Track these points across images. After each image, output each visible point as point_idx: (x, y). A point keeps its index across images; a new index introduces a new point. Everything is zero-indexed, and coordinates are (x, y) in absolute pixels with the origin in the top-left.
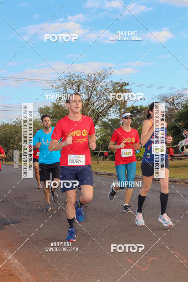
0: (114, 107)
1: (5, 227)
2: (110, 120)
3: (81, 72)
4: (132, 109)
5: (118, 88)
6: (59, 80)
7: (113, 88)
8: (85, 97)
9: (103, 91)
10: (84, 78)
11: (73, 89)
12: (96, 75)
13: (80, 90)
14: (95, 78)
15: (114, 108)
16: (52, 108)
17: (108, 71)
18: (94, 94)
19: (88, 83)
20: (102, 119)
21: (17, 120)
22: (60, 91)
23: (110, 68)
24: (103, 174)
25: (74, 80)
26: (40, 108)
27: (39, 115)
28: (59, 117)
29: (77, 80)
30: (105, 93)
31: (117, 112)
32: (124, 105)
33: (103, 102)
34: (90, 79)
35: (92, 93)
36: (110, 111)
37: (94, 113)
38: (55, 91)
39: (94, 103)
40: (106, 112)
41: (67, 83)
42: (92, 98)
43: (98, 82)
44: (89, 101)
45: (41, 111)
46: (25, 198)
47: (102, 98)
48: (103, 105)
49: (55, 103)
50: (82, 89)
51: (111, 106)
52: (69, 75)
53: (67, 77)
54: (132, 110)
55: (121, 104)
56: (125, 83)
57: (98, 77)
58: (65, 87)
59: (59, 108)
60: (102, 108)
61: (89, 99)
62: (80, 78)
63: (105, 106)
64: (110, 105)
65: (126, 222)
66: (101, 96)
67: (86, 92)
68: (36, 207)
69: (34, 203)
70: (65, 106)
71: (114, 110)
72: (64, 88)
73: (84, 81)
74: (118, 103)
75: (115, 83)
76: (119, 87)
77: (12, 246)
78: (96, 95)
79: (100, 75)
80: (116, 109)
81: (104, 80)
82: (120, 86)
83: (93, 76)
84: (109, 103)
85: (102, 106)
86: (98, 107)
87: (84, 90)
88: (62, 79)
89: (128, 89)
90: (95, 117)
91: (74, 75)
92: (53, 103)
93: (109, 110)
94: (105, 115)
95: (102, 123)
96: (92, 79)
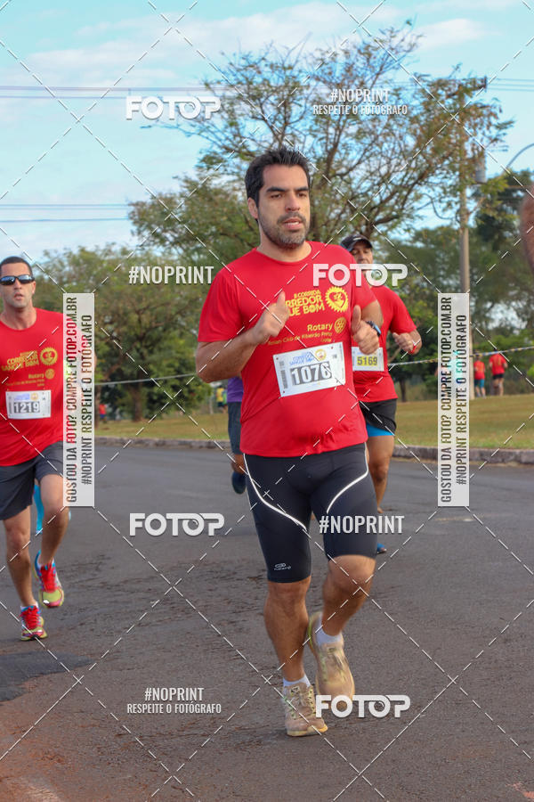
0: (432, 179)
1: (27, 685)
2: (419, 236)
3: (291, 48)
4: (507, 186)
5: (443, 102)
6: (207, 85)
7: (426, 105)
8: (312, 149)
9: (384, 119)
10: (305, 70)
11: (263, 119)
12: (353, 58)
13: (293, 119)
14: (349, 68)
15: (431, 186)
16: (183, 201)
17: (400, 36)
18: (347, 135)
19: (323, 90)
20: (385, 234)
21: (46, 259)
22: (213, 129)
23: (408, 22)
24: (402, 454)
25: (266, 82)
26: (136, 204)
27: (133, 233)
28: (214, 235)
29: (276, 80)
30: (395, 127)
31: (447, 199)
32: (474, 172)
33: (389, 163)
34: (330, 73)
35: (339, 130)
36: (418, 197)
37: (353, 210)
38: (193, 130)
39: (351, 169)
40: (403, 204)
41: (240, 97)
42: (343, 151)
43: (362, 84)
44: (329, 161)
45: (140, 213)
46: (97, 569)
47: (380, 145)
48: (388, 175)
49: (195, 178)
50: (301, 118)
51: (422, 178)
52: (243, 62)
53: (238, 70)
54: (506, 190)
55: (459, 169)
56: (473, 81)
57: (360, 63)
58: (231, 113)
59: (211, 200)
60: (383, 188)
61: (331, 153)
62: (288, 72)
63: (396, 178)
64: (416, 175)
65: (506, 641)
66: (376, 138)
67: (315, 128)
68: (144, 602)
69: (134, 586)
70: (234, 189)
71: (432, 194)
72: (226, 116)
73: (303, 80)
74: (447, 162)
75: (432, 85)
76: (449, 96)
77: (59, 761)
78: (359, 136)
79: (367, 52)
80: (443, 188)
81: (388, 74)
82: (454, 94)
83: (341, 59)
84: (413, 165)
85: (385, 179)
86: (366, 185)
87: (309, 122)
88: (219, 82)
89: (485, 103)
90: (360, 226)
91: (263, 63)
92: (186, 181)
93: (412, 195)
94: (397, 217)
95: (388, 250)
96: (339, 71)
